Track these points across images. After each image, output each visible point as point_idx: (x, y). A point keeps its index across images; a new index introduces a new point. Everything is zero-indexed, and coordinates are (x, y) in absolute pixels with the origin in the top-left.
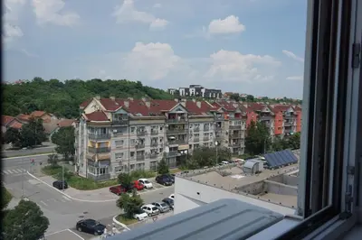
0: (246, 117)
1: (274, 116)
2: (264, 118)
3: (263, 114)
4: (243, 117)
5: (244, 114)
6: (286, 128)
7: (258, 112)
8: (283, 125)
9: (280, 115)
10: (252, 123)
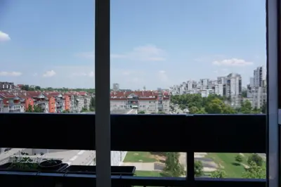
0: (24, 103)
1: (49, 100)
2: (40, 102)
3: (39, 99)
4: (22, 103)
5: (23, 100)
6: (58, 108)
7: (34, 98)
8: (55, 106)
9: (52, 99)
10: (30, 106)
